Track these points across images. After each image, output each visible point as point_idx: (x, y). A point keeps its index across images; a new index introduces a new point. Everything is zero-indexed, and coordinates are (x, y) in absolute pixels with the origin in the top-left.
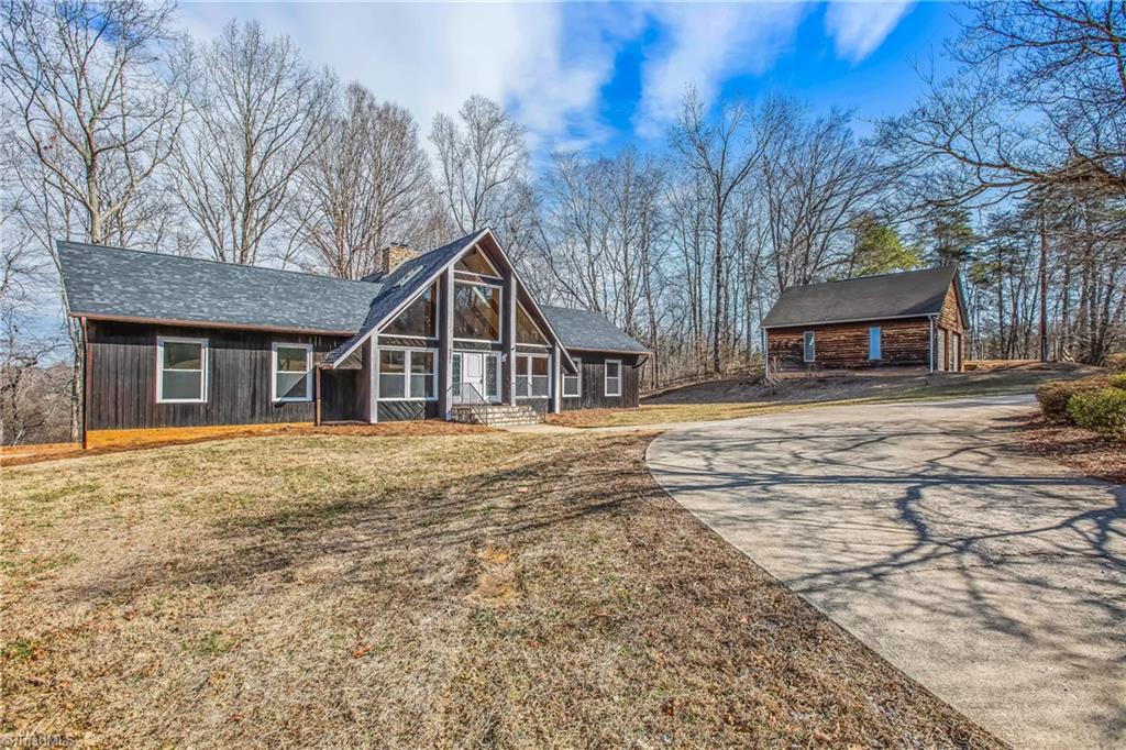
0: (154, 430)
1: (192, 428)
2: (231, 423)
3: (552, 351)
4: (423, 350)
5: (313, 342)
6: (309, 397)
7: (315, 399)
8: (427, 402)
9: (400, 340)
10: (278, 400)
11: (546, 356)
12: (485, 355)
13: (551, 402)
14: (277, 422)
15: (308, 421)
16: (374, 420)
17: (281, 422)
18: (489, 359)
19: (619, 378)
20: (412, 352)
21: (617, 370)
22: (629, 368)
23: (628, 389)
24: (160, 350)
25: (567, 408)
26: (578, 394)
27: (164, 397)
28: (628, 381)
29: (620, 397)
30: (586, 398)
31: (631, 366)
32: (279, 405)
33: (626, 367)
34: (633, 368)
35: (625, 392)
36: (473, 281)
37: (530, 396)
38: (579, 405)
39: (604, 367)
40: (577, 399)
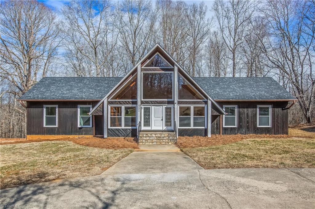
0: (43, 136)
1: (54, 136)
2: (65, 134)
3: (206, 103)
4: (130, 106)
5: (92, 105)
6: (91, 126)
7: (93, 126)
8: (132, 129)
9: (119, 102)
10: (80, 126)
11: (203, 105)
12: (164, 107)
13: (206, 130)
14: (80, 135)
15: (91, 135)
16: (106, 136)
17: (81, 135)
18: (166, 108)
19: (270, 116)
20: (125, 107)
21: (268, 111)
22: (279, 110)
23: (278, 123)
24: (45, 109)
25: (227, 134)
26: (235, 126)
27: (46, 125)
28: (278, 118)
29: (270, 127)
30: (241, 128)
31: (281, 109)
32: (80, 128)
33: (276, 109)
34: (282, 110)
35: (275, 125)
36: (157, 71)
37: (192, 127)
38: (236, 132)
39: (257, 110)
40: (234, 128)
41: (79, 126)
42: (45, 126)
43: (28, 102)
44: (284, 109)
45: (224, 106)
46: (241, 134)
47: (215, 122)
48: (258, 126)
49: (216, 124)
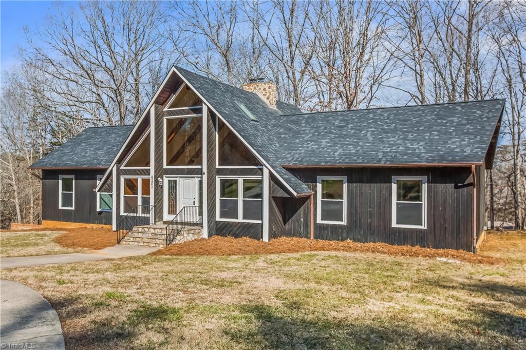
9: (135, 170)
10: (100, 210)
12: (196, 179)
14: (99, 224)
17: (101, 224)
19: (424, 203)
20: (142, 179)
21: (419, 191)
22: (447, 189)
23: (445, 220)
24: (60, 182)
25: (324, 238)
26: (342, 221)
27: (63, 206)
28: (445, 208)
29: (425, 230)
30: (355, 229)
31: (453, 185)
32: (100, 213)
33: (441, 187)
34: (456, 187)
35: (438, 225)
36: (186, 114)
37: (240, 219)
38: (345, 235)
39: (391, 187)
40: (340, 226)
41: (98, 209)
42: (60, 207)
43: (43, 170)
44: (459, 185)
45: (319, 178)
46: (355, 240)
47: (301, 211)
48: (394, 224)
49: (302, 216)
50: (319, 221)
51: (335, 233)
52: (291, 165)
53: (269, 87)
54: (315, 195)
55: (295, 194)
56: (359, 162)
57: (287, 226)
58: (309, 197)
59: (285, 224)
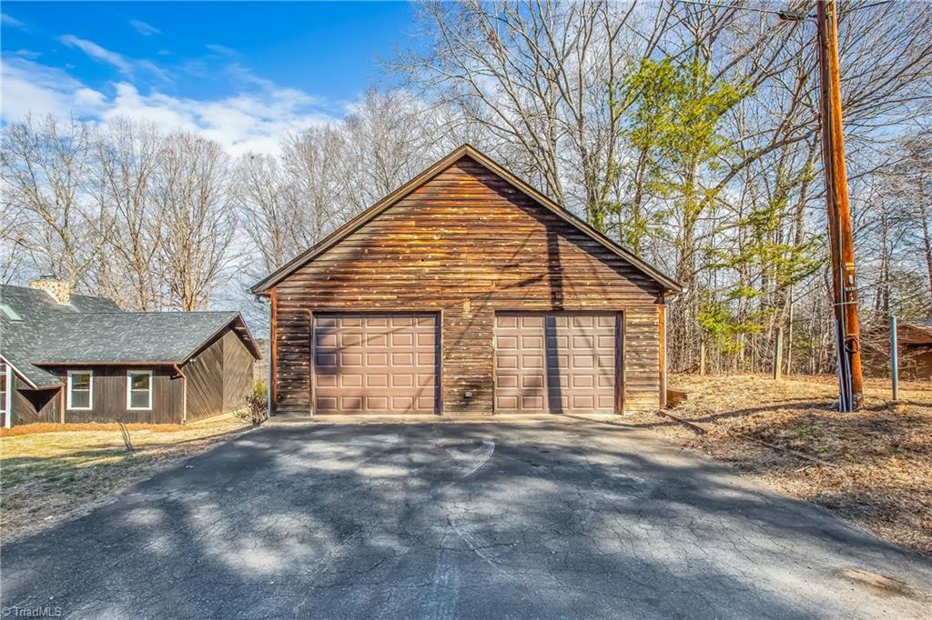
22: (165, 380)
25: (73, 422)
26: (88, 407)
28: (164, 394)
29: (150, 410)
30: (99, 412)
31: (170, 377)
33: (161, 378)
34: (172, 379)
35: (160, 406)
38: (90, 418)
39: (126, 379)
40: (87, 412)
44: (174, 377)
45: (69, 372)
46: (97, 421)
47: (53, 400)
48: (129, 407)
49: (54, 404)
50: (69, 407)
51: (82, 417)
52: (39, 362)
53: (59, 285)
54: (66, 387)
55: (35, 387)
56: (99, 360)
57: (40, 413)
58: (59, 389)
59: (38, 411)
